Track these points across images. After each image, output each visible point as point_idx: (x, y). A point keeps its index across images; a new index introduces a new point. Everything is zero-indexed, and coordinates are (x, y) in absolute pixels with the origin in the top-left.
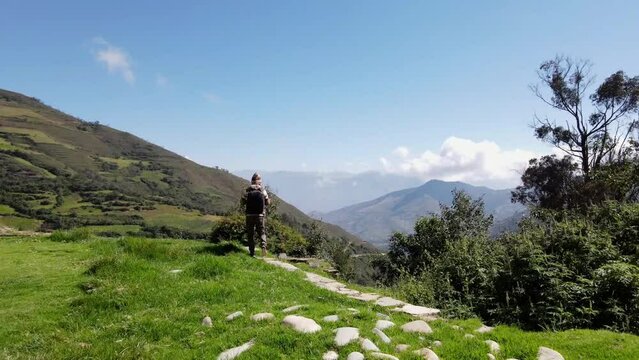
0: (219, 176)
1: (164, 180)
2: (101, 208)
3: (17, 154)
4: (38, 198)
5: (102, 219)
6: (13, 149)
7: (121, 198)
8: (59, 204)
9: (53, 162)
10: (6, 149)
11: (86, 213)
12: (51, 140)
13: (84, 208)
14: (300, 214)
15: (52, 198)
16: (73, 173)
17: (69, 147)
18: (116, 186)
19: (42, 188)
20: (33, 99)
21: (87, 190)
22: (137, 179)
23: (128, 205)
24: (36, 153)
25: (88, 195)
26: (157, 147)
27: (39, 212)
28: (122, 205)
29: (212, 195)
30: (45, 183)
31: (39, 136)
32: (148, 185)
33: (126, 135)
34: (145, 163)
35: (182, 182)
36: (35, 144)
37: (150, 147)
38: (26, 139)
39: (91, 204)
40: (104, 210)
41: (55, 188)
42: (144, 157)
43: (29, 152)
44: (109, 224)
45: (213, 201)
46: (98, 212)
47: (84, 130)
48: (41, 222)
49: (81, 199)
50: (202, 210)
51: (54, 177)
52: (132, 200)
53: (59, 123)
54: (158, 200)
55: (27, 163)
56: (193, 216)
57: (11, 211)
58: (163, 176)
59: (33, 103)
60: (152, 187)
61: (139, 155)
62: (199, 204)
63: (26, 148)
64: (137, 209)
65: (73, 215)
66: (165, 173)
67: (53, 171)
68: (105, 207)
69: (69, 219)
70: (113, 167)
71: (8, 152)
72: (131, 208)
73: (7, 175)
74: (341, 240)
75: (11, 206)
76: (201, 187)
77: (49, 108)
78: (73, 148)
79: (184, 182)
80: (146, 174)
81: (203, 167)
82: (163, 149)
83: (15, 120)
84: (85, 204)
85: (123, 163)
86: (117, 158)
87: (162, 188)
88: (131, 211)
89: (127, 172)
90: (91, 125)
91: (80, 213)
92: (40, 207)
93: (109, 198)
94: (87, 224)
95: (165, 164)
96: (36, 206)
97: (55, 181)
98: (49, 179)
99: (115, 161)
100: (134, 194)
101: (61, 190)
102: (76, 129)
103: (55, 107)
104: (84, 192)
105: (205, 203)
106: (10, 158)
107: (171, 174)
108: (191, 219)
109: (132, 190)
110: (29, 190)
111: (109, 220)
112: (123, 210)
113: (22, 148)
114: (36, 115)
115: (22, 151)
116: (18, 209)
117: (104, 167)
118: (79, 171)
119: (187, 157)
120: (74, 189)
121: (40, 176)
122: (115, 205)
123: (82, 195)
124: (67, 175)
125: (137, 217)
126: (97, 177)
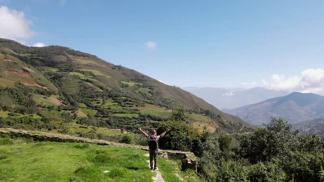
0: (176, 90)
1: (150, 92)
2: (121, 105)
3: (87, 81)
4: (95, 100)
5: (121, 110)
6: (86, 78)
7: (130, 101)
8: (103, 103)
9: (101, 84)
10: (83, 79)
11: (115, 107)
12: (101, 74)
13: (114, 105)
14: (217, 110)
15: (101, 100)
16: (110, 89)
17: (108, 77)
18: (128, 95)
19: (97, 96)
20: (94, 56)
21: (115, 97)
22: (137, 92)
23: (133, 104)
24: (95, 80)
25: (115, 99)
26: (146, 76)
27: (96, 107)
28: (130, 104)
29: (172, 99)
30: (98, 93)
31: (96, 72)
32: (142, 95)
33: (132, 71)
34: (141, 84)
35: (158, 93)
36: (95, 76)
37: (143, 76)
38: (91, 74)
39: (117, 103)
40: (123, 106)
41: (102, 96)
42: (141, 81)
43: (92, 80)
44: (124, 113)
45: (173, 103)
46: (120, 107)
47: (114, 69)
48: (96, 111)
49: (113, 101)
50: (167, 107)
51: (102, 91)
52: (135, 102)
53: (104, 66)
54: (146, 102)
55: (91, 85)
56: (162, 110)
57: (85, 106)
58: (149, 90)
59: (94, 58)
60: (144, 95)
61: (138, 80)
62: (165, 104)
63: (91, 78)
64: (137, 106)
65: (109, 109)
66: (150, 89)
67: (101, 88)
68: (123, 105)
69: (108, 110)
70: (127, 86)
71: (84, 80)
72: (134, 106)
73: (83, 90)
74: (238, 124)
75: (85, 104)
76: (167, 95)
77: (100, 60)
78: (110, 77)
79: (159, 93)
80: (141, 89)
81: (167, 86)
82: (149, 77)
83: (87, 65)
84: (114, 103)
85: (131, 84)
86: (129, 82)
87: (148, 96)
88: (134, 107)
89: (133, 88)
90: (117, 66)
91: (113, 108)
92: (96, 105)
93: (125, 101)
94: (115, 113)
95: (150, 85)
96: (94, 104)
97: (102, 93)
98: (100, 92)
99: (127, 83)
100: (135, 99)
101: (105, 97)
102: (111, 69)
103: (102, 59)
104: (114, 97)
105: (168, 103)
106: (85, 83)
107: (153, 89)
108: (161, 111)
109: (135, 97)
110: (92, 97)
111: (125, 111)
112: (131, 107)
113: (89, 78)
114: (95, 63)
115: (90, 79)
116: (88, 105)
117: (123, 86)
118: (112, 88)
119: (160, 81)
120: (110, 96)
121: (96, 91)
122: (127, 104)
123: (113, 99)
124: (107, 90)
125: (137, 110)
126: (120, 91)
